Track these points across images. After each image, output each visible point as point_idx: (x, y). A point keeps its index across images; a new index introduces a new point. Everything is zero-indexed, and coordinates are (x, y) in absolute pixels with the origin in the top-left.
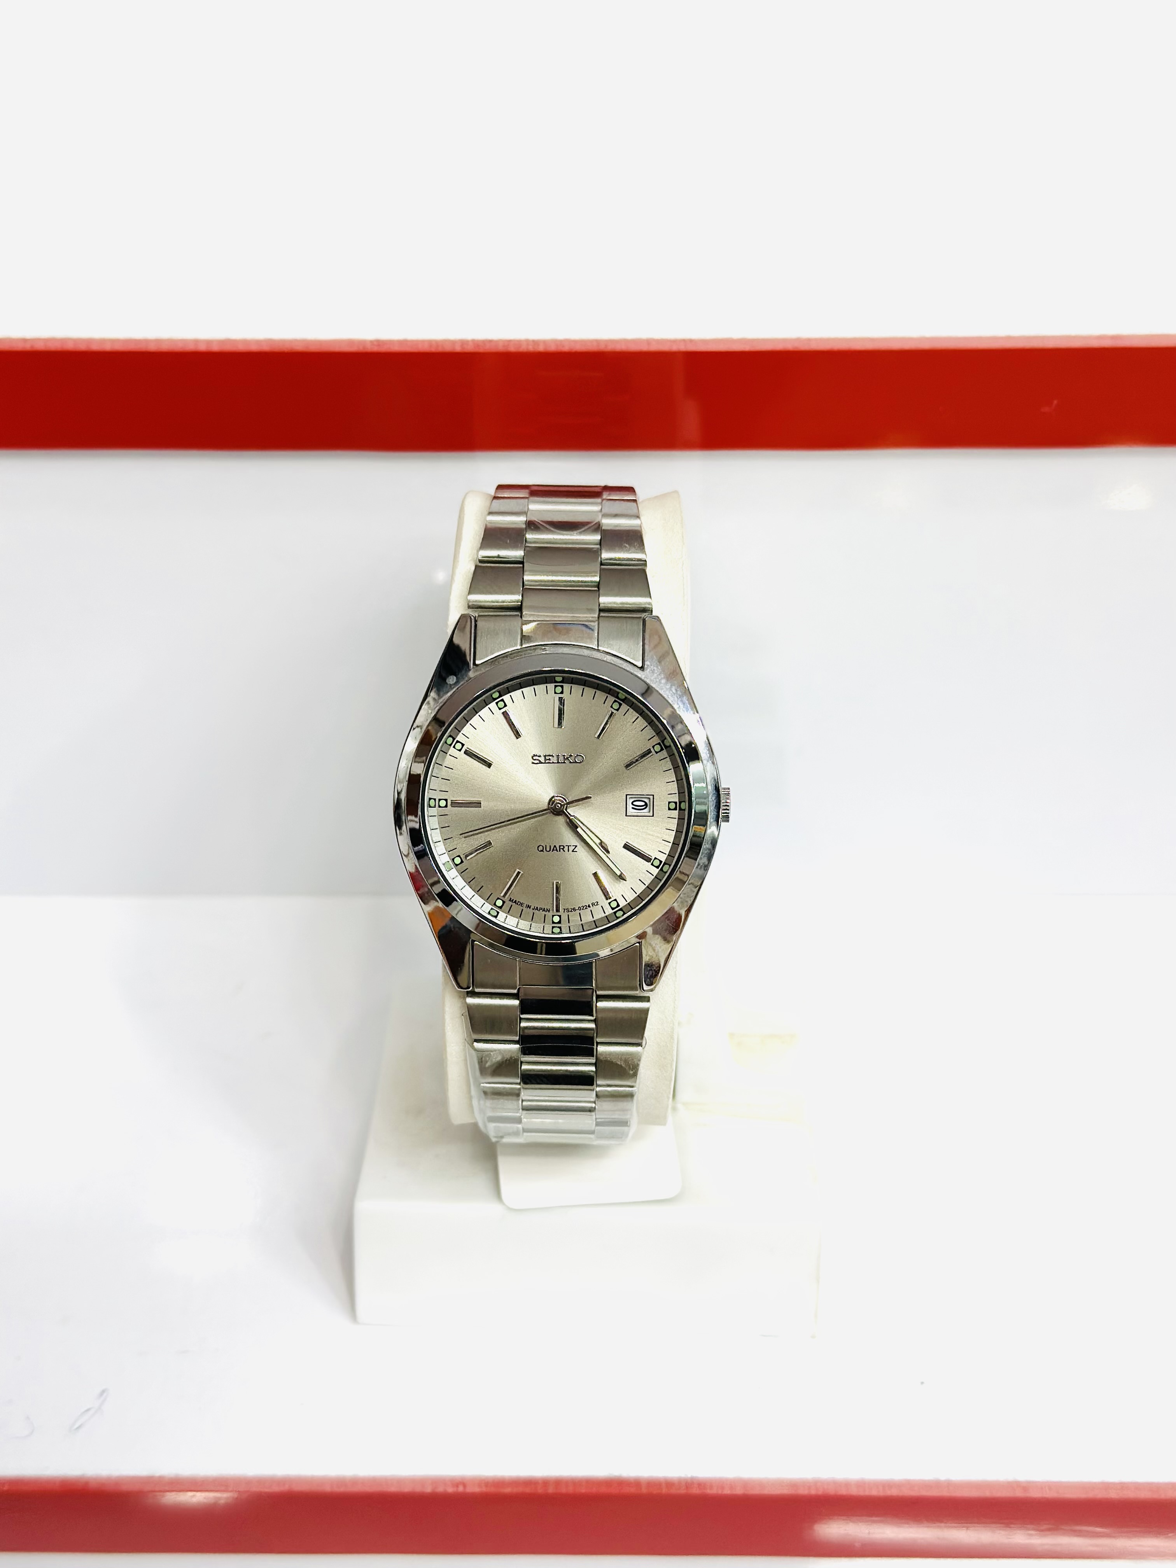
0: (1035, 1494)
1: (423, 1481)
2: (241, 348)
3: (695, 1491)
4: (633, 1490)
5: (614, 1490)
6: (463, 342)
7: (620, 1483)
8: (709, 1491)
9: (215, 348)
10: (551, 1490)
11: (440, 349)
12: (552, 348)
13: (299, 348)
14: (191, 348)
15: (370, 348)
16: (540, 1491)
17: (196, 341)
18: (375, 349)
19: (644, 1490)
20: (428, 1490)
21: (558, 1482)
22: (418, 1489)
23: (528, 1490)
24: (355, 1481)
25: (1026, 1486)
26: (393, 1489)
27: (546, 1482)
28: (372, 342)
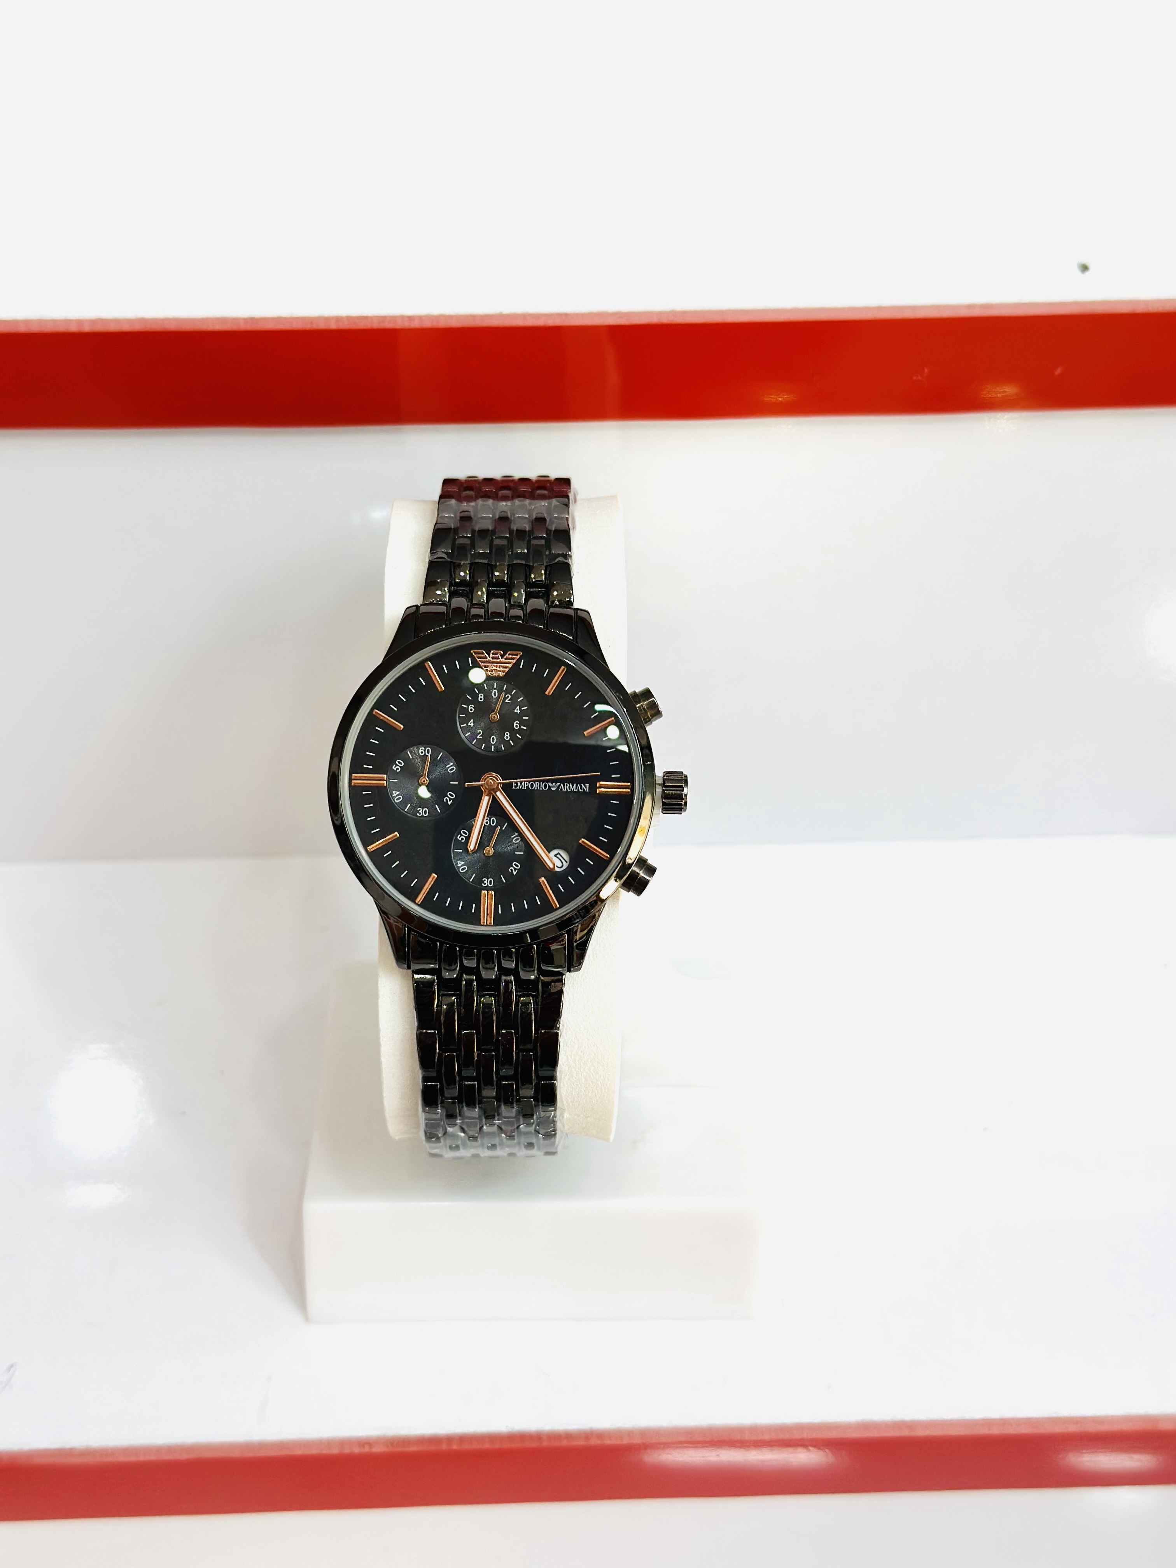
0: (921, 1433)
1: (330, 1443)
2: (112, 328)
3: (594, 1442)
4: (534, 1445)
5: (517, 1445)
6: (338, 319)
7: (522, 1437)
8: (608, 1442)
9: (87, 329)
10: (455, 1447)
11: (315, 327)
12: (428, 324)
13: (172, 327)
14: (62, 328)
15: (243, 327)
16: (444, 1447)
17: (68, 321)
18: (249, 327)
19: (545, 1444)
20: (335, 1451)
21: (463, 1439)
22: (325, 1452)
23: (433, 1448)
24: (262, 1445)
25: (911, 1425)
26: (299, 1452)
27: (449, 1439)
28: (246, 320)
